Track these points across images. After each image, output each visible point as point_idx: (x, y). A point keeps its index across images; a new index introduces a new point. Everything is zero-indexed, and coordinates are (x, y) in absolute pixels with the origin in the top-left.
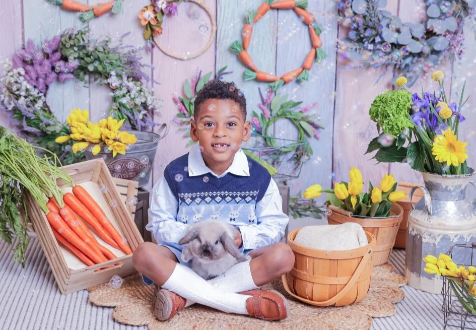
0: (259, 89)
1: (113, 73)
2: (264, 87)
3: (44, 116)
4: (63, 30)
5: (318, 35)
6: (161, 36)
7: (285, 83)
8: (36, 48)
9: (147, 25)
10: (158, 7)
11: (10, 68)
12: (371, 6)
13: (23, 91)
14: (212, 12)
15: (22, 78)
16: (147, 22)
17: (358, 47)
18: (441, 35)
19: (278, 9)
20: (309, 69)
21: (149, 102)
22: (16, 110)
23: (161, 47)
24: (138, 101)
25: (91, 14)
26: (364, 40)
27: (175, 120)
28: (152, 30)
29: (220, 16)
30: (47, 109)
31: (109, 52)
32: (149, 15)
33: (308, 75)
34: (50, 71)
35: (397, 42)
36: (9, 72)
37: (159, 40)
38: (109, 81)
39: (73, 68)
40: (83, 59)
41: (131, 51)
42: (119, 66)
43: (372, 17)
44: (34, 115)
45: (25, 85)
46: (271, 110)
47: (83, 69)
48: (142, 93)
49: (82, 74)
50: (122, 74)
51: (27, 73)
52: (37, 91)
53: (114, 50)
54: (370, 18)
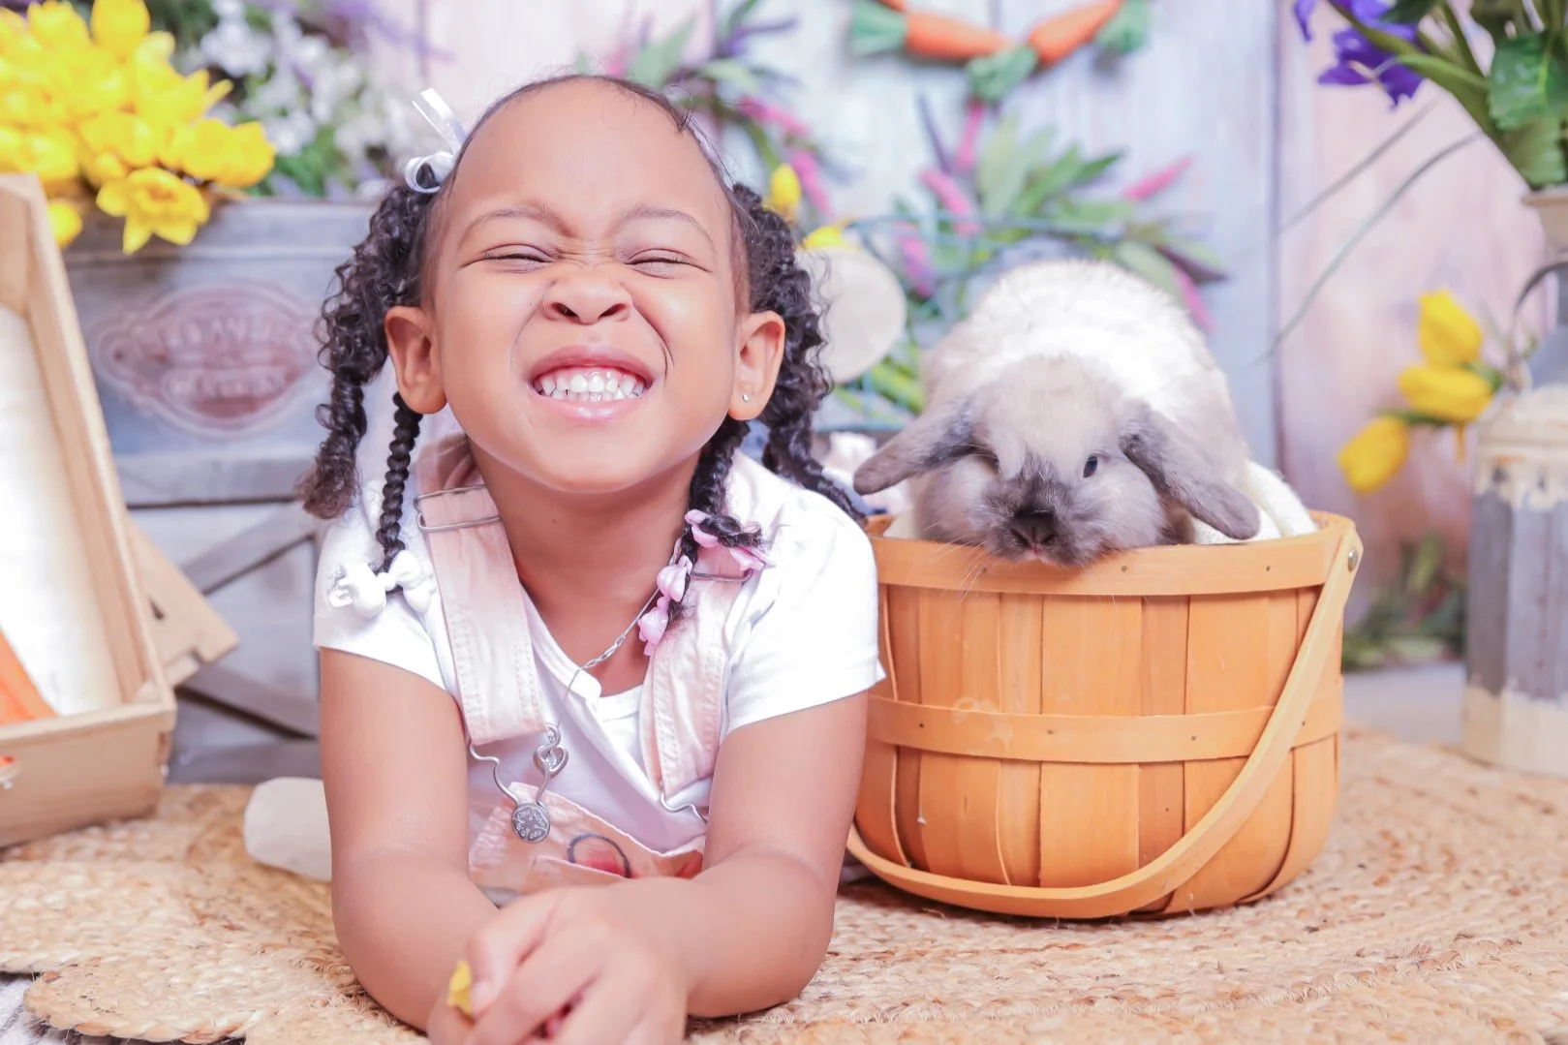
0: (923, 105)
2: (943, 92)
7: (1043, 66)
24: (352, 139)
33: (1145, 21)
38: (212, 47)
46: (979, 198)
48: (367, 99)
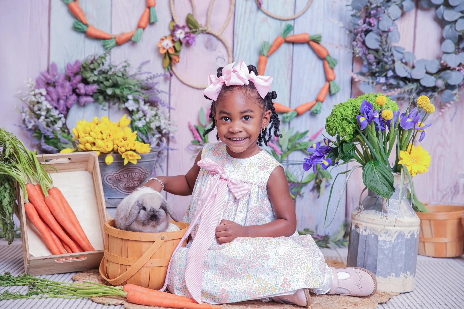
1: (130, 97)
3: (63, 136)
4: (87, 56)
5: (332, 69)
6: (178, 65)
7: (298, 115)
8: (59, 71)
9: (165, 54)
10: (176, 37)
11: (33, 88)
12: (384, 39)
13: (43, 111)
14: (229, 44)
15: (43, 98)
16: (165, 51)
17: (371, 81)
18: (455, 69)
19: (293, 43)
20: (322, 102)
21: (163, 126)
22: (36, 129)
23: (179, 76)
24: (153, 126)
25: (112, 43)
26: (377, 75)
27: (189, 147)
28: (171, 59)
29: (237, 49)
30: (66, 131)
31: (127, 78)
32: (168, 44)
33: (321, 107)
34: (71, 93)
35: (411, 77)
36: (32, 91)
37: (177, 69)
38: (126, 105)
39: (92, 90)
40: (102, 83)
41: (149, 77)
42: (137, 91)
43: (385, 52)
44: (52, 134)
45: (46, 105)
47: (102, 92)
48: (157, 117)
49: (101, 98)
50: (138, 97)
51: (48, 93)
52: (57, 112)
53: (133, 76)
54: (383, 52)
